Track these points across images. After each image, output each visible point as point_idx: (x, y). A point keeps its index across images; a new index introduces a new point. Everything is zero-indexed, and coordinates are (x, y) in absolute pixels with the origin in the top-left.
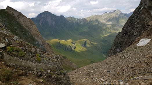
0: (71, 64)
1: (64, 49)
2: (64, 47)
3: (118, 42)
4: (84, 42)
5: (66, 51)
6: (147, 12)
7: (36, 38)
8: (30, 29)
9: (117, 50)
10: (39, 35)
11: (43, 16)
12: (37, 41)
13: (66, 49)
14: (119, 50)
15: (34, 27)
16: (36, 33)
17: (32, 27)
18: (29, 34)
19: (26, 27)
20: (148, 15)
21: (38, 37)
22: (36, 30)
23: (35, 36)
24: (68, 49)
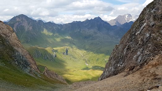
0: (57, 76)
1: (44, 58)
2: (44, 55)
3: (118, 57)
4: (66, 49)
5: (45, 59)
6: (158, 31)
7: (15, 48)
8: (9, 37)
9: (118, 65)
10: (19, 44)
11: (18, 19)
12: (18, 52)
13: (46, 58)
14: (121, 65)
15: (13, 35)
16: (16, 42)
17: (10, 34)
18: (7, 44)
19: (3, 35)
20: (160, 35)
21: (18, 47)
22: (15, 39)
23: (14, 46)
24: (47, 58)
